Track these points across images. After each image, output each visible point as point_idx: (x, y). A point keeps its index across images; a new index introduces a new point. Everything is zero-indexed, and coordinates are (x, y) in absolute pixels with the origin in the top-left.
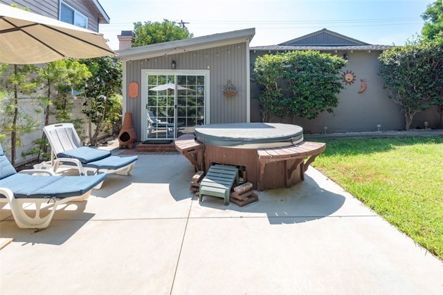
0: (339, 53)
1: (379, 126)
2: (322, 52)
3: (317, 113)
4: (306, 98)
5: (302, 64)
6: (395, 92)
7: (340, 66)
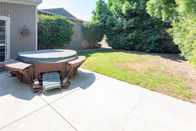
0: (71, 20)
1: (81, 48)
2: (67, 18)
3: (64, 44)
4: (61, 38)
5: (60, 22)
6: (86, 37)
7: (73, 25)
